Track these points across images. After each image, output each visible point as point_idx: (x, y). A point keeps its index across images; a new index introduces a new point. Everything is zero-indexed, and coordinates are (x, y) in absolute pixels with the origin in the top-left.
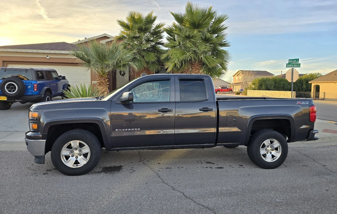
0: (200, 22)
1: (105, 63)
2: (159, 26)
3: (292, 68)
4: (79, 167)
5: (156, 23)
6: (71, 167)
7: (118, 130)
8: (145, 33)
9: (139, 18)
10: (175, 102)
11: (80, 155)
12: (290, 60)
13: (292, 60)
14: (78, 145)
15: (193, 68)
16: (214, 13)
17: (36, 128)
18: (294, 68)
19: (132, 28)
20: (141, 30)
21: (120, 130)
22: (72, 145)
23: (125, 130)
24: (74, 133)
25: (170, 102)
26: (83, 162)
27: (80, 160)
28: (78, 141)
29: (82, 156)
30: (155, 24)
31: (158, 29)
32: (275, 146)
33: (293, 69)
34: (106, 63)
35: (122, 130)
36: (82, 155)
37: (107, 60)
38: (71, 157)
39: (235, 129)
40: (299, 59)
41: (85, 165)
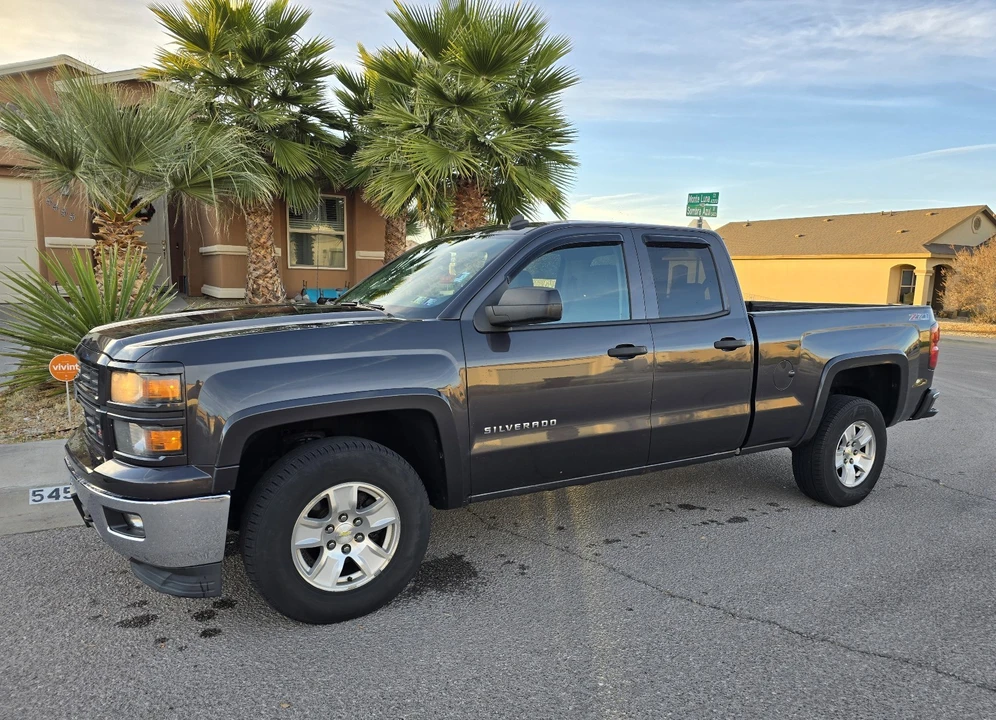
0: (505, 53)
1: (136, 167)
2: (312, 50)
3: (698, 218)
4: (359, 584)
5: (302, 38)
6: (332, 590)
7: (492, 429)
8: (267, 68)
9: (243, 10)
10: (649, 322)
11: (359, 537)
12: (694, 195)
13: (699, 195)
14: (355, 499)
15: (464, 206)
16: (541, 25)
17: (179, 448)
18: (704, 218)
19: (215, 48)
20: (256, 55)
21: (498, 428)
22: (333, 503)
23: (514, 427)
24: (340, 455)
25: (631, 323)
26: (373, 562)
27: (361, 559)
28: (356, 486)
29: (368, 542)
30: (298, 39)
31: (309, 57)
32: (863, 442)
33: (700, 221)
34: (144, 167)
35: (504, 428)
36: (367, 538)
37: (144, 159)
38: (326, 553)
39: (792, 402)
40: (718, 194)
41: (381, 576)
